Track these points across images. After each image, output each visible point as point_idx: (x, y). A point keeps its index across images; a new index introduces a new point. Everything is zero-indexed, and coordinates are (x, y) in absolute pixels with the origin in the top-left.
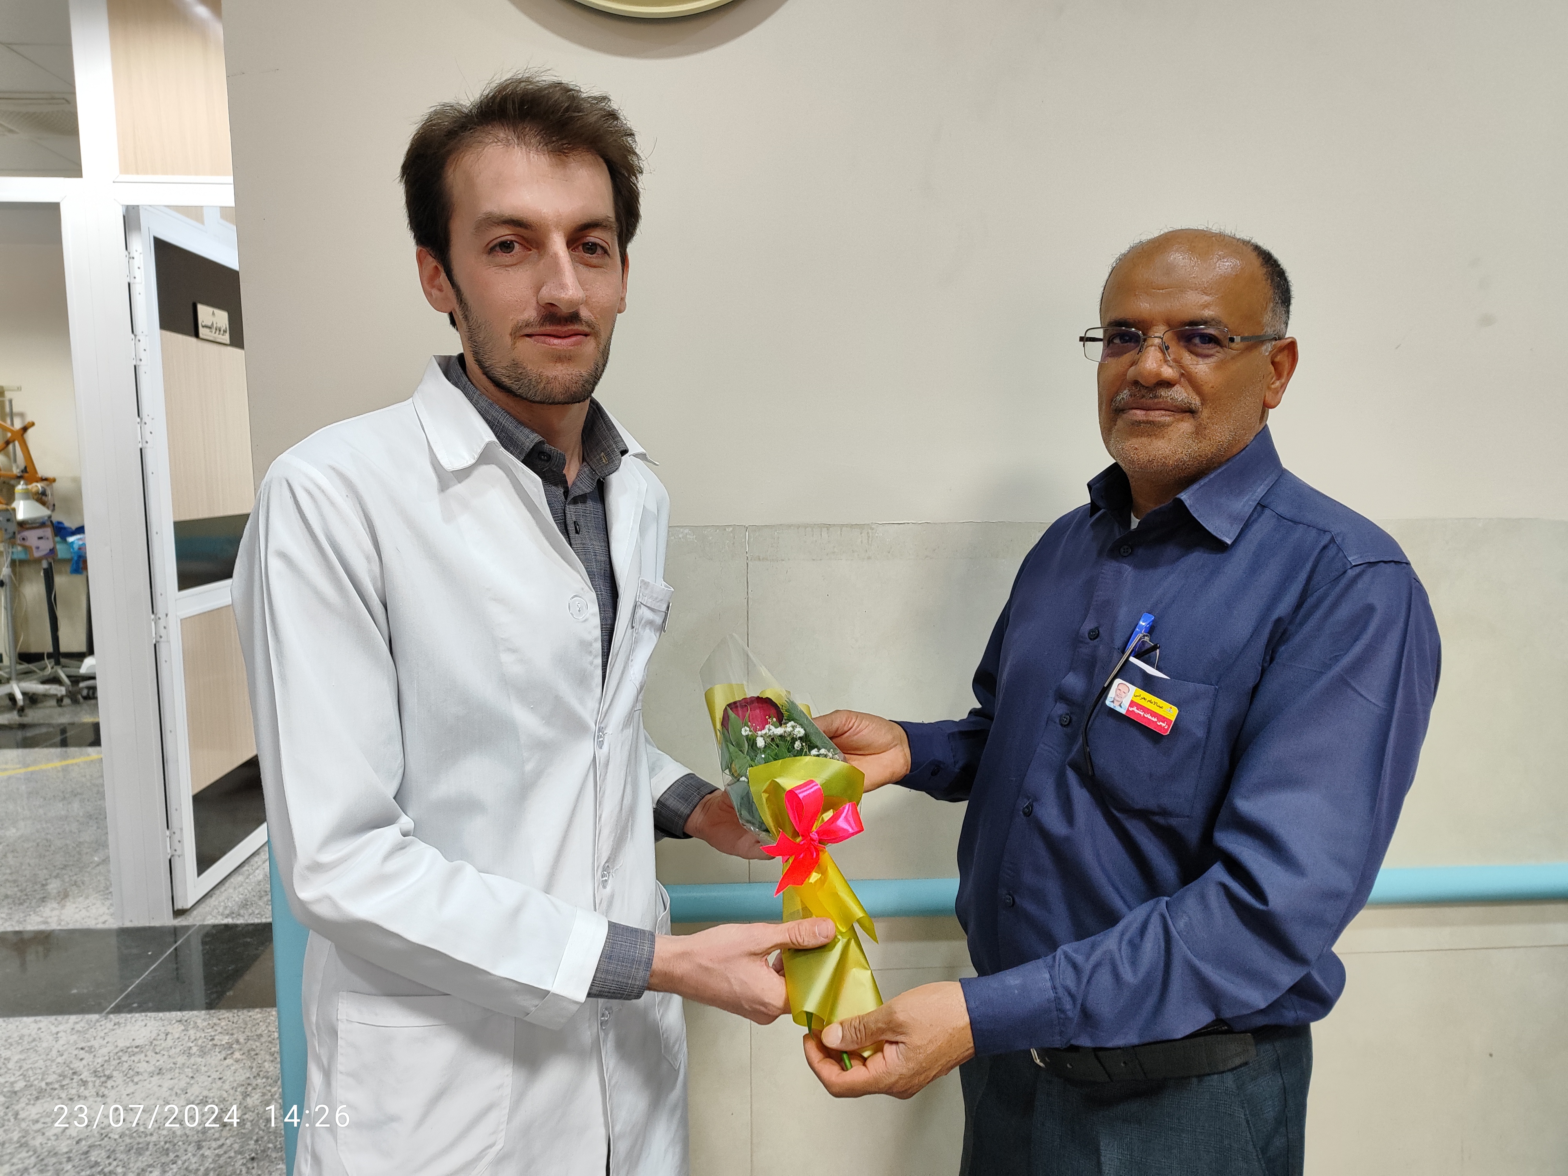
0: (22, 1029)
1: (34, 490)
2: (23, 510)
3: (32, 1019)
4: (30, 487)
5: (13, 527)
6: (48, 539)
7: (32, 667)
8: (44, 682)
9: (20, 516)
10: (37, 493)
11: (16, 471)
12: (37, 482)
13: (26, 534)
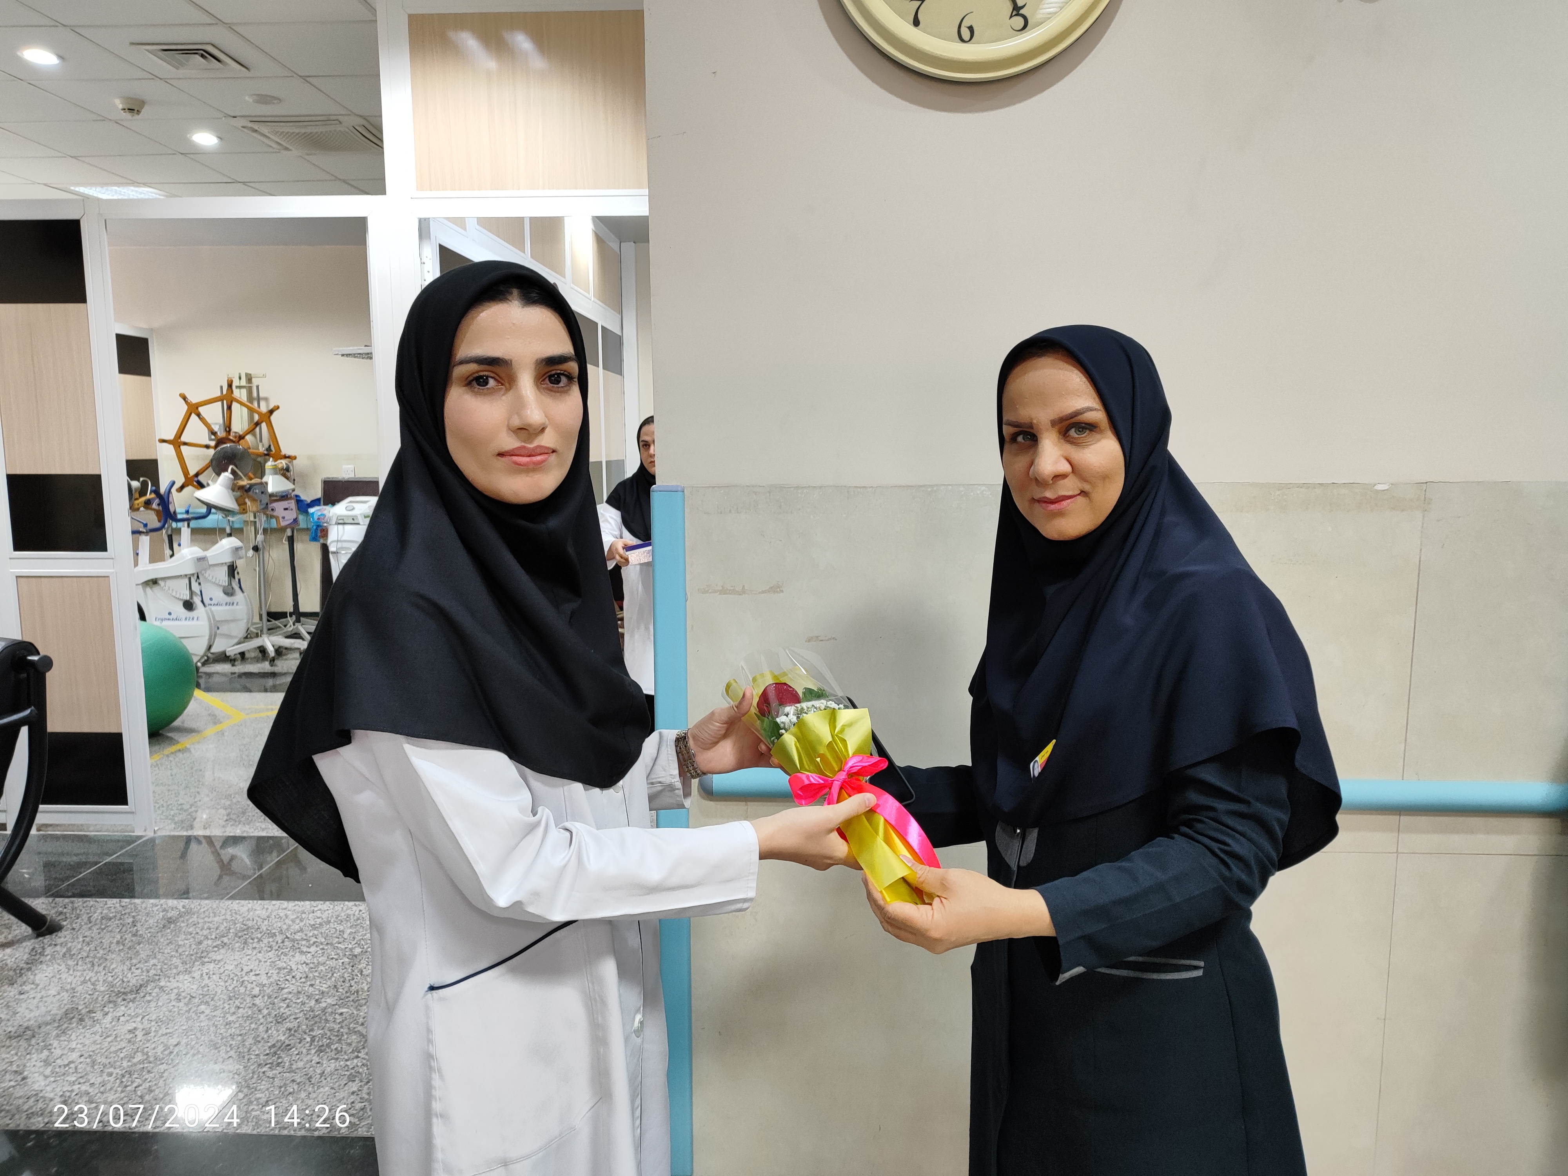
0: (347, 910)
1: (280, 466)
2: (274, 483)
3: (352, 903)
4: (276, 463)
5: (265, 499)
6: (292, 509)
7: (277, 623)
8: (287, 637)
9: (270, 489)
10: (282, 469)
11: (262, 449)
12: (281, 459)
13: (275, 505)
